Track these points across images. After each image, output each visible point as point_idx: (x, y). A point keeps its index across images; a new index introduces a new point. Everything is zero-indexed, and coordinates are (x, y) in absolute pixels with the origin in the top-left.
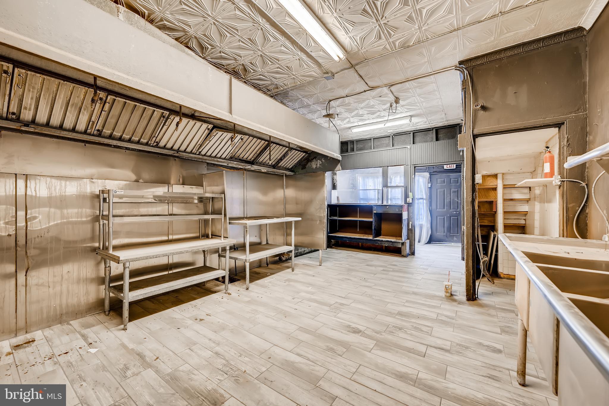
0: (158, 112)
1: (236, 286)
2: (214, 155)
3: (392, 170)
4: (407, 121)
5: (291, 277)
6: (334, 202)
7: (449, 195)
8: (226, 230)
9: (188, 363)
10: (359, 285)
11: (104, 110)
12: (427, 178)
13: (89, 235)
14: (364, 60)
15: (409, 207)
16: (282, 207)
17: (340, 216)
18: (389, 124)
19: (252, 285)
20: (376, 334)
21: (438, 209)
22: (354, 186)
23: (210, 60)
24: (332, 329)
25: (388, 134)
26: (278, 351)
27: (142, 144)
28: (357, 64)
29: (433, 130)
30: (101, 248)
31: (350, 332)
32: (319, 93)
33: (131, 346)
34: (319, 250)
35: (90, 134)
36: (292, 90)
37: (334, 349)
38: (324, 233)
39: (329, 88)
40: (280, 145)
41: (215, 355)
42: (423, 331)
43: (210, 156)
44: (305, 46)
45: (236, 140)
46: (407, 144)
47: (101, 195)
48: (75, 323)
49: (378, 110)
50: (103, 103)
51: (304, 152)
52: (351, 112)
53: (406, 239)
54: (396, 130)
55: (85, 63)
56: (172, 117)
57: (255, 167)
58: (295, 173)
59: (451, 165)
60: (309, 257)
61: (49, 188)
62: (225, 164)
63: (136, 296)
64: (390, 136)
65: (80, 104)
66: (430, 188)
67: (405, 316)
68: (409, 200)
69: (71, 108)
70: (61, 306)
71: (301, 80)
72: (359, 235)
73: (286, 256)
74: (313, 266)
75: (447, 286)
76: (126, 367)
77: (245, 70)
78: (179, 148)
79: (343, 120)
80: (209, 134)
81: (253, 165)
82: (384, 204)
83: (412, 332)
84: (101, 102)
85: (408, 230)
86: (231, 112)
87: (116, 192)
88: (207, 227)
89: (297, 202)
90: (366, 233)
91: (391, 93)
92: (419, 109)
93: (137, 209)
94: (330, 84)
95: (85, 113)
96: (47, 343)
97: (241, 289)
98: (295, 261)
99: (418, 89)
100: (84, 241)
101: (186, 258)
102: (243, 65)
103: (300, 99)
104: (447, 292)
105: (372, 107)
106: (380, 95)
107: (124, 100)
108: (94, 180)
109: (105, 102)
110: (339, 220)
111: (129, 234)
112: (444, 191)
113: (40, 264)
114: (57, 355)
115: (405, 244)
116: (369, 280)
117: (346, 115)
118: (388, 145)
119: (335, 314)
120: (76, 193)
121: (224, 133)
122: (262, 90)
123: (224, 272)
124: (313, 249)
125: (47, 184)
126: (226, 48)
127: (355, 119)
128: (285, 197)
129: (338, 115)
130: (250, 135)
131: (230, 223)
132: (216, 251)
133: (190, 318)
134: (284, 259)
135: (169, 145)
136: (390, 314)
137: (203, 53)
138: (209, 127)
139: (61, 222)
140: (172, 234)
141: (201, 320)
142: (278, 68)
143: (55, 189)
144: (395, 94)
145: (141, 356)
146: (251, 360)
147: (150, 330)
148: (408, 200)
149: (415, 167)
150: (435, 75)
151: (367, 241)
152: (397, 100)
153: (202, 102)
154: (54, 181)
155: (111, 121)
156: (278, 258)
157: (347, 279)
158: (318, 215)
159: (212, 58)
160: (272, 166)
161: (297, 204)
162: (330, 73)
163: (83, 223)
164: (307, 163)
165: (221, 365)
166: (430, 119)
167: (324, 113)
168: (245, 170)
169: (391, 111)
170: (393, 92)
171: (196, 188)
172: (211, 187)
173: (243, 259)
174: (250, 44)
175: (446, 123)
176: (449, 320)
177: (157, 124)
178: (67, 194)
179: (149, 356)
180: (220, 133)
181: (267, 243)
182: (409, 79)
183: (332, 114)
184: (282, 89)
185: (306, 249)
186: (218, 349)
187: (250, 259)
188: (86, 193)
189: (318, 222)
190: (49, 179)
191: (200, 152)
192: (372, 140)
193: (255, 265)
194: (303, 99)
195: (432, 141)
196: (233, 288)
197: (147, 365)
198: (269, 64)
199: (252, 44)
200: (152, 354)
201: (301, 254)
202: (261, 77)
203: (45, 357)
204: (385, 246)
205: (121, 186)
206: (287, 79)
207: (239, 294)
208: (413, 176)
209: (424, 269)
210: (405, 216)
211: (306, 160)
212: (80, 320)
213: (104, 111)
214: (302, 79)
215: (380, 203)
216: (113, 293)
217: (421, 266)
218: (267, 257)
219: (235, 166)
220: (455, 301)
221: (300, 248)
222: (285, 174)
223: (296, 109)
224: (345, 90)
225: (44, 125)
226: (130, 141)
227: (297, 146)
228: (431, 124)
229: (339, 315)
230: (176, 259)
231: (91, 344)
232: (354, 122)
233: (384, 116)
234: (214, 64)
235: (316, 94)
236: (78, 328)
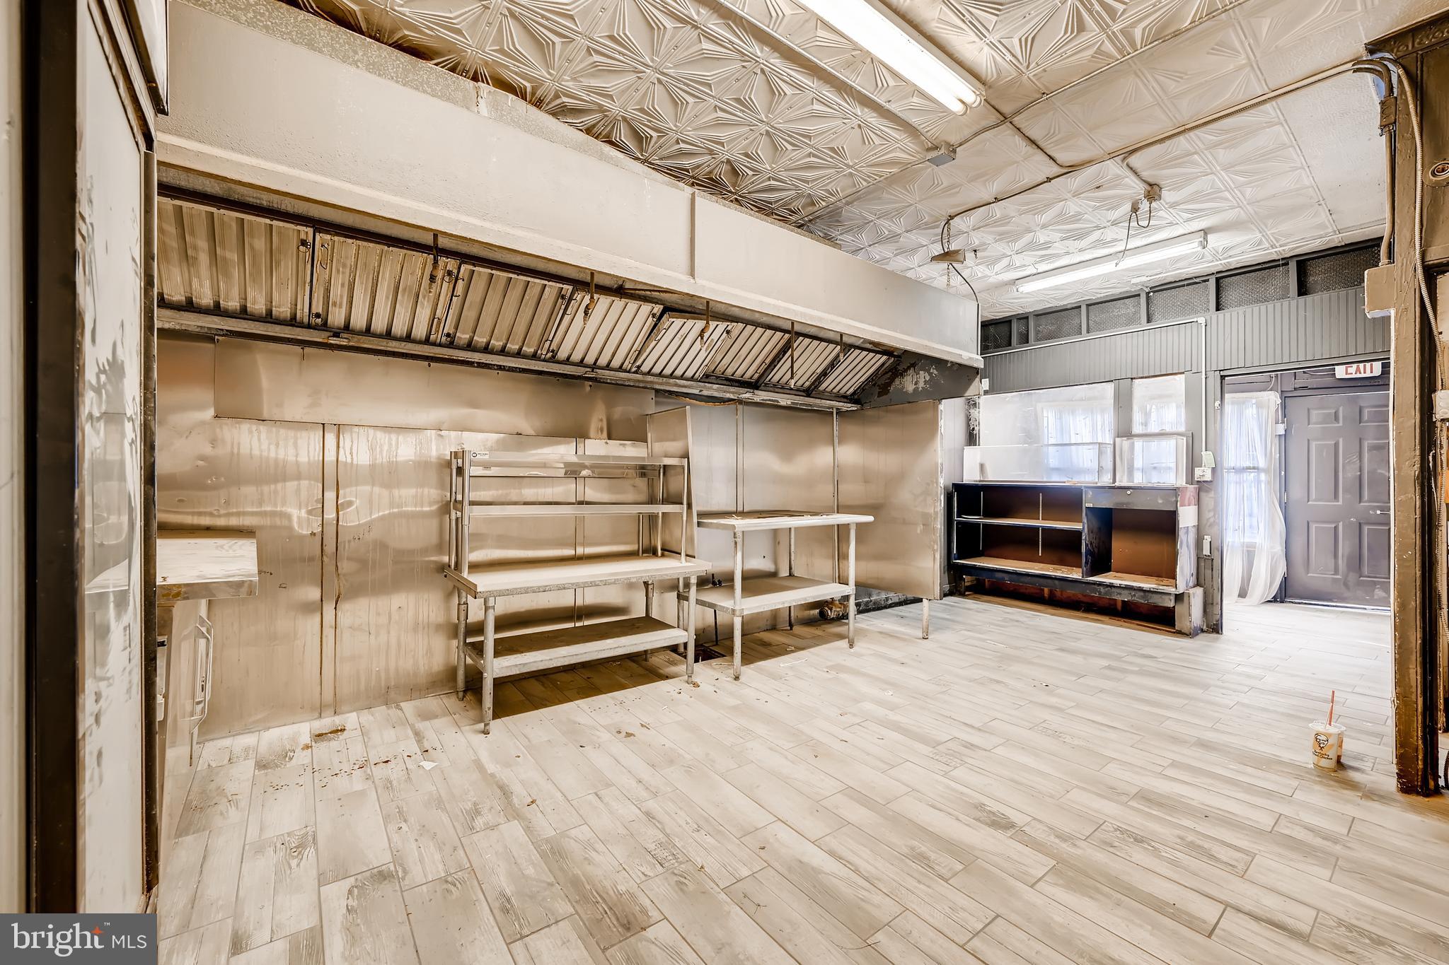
0: (552, 287)
1: (714, 669)
2: (668, 371)
3: (1146, 387)
4: (1192, 247)
5: (845, 660)
6: (971, 476)
7: (1355, 458)
8: (691, 540)
9: (588, 825)
10: (1027, 700)
11: (455, 294)
12: (1273, 409)
13: (434, 540)
14: (1038, 96)
15: (1203, 495)
16: (830, 488)
17: (986, 515)
18: (1130, 262)
19: (750, 671)
20: (1057, 841)
21: (1315, 500)
22: (1031, 436)
23: (657, 162)
24: (933, 806)
25: (1134, 290)
26: (784, 834)
27: (525, 357)
28: (1018, 112)
29: (1287, 264)
30: (453, 567)
31: (980, 821)
32: (919, 201)
33: (491, 768)
34: (920, 600)
35: (434, 344)
36: (848, 204)
37: (928, 859)
38: (936, 556)
39: (945, 184)
40: (821, 340)
41: (644, 817)
42: (1217, 860)
43: (660, 375)
44: (872, 90)
45: (715, 336)
46: (1196, 312)
47: (454, 461)
48: (408, 707)
49: (1095, 225)
50: (454, 281)
51: (884, 353)
52: (1015, 241)
53: (1191, 584)
54: (1157, 274)
55: (409, 208)
56: (578, 296)
57: (761, 396)
58: (862, 405)
59: (1361, 365)
60: (897, 616)
61: (372, 449)
62: (696, 392)
63: (507, 667)
64: (1139, 295)
65: (416, 287)
66: (1285, 436)
67: (1160, 805)
68: (1203, 473)
69: (403, 296)
70: (387, 670)
71: (869, 177)
72: (1042, 565)
73: (838, 609)
74: (904, 640)
75: (1323, 738)
76: (476, 809)
77: (735, 172)
78: (597, 360)
79: (992, 262)
80: (655, 325)
81: (756, 391)
82: (1117, 484)
83: (1179, 855)
84: (449, 279)
85: (1198, 558)
86: (692, 274)
87: (475, 455)
88: (653, 531)
89: (866, 476)
90: (1062, 563)
91: (1129, 173)
92: (1233, 208)
93: (517, 491)
94: (945, 174)
95: (426, 303)
96: (360, 738)
97: (723, 678)
98: (856, 621)
99: (1221, 152)
100: (425, 551)
101: (611, 597)
102: (728, 161)
103: (872, 224)
104: (1322, 756)
105: (1076, 218)
106: (1097, 184)
107: (490, 271)
108: (443, 433)
109: (457, 279)
110: (985, 525)
111: (503, 541)
112: (1336, 445)
113: (357, 591)
114: (372, 763)
115: (1186, 598)
116: (1061, 691)
117: (1000, 249)
118: (1132, 320)
119: (947, 768)
120: (413, 458)
121: (686, 320)
122: (776, 214)
123: (686, 633)
124: (910, 596)
125: (368, 441)
126: (690, 131)
127: (1027, 258)
128: (836, 466)
129: (975, 251)
130: (747, 322)
131: (699, 524)
132: (672, 586)
133: (606, 728)
134: (832, 614)
135: (576, 357)
136: (1112, 792)
137: (641, 150)
138: (655, 311)
139: (389, 513)
140: (583, 545)
141: (629, 735)
142: (809, 155)
143: (381, 451)
144: (1145, 174)
145: (505, 791)
146: (719, 845)
147: (529, 741)
148: (1198, 472)
149: (1221, 376)
150: (1280, 100)
151: (1062, 582)
152: (1153, 190)
153: (630, 258)
154: (380, 434)
155: (469, 315)
156: (817, 611)
157: (995, 680)
158: (920, 509)
159: (661, 159)
160: (804, 391)
161: (866, 481)
162: (943, 148)
163: (424, 515)
164: (892, 380)
165: (654, 842)
166: (1274, 233)
167: (937, 250)
168: (740, 402)
169: (1134, 224)
170: (1138, 171)
171: (633, 445)
172: (662, 443)
173: (728, 609)
174: (741, 110)
175: (1336, 240)
176: (1318, 842)
177: (552, 315)
178: (399, 459)
179: (520, 795)
180: (678, 322)
181: (791, 575)
182: (1187, 127)
183: (956, 252)
184: (824, 204)
185: (891, 595)
186: (652, 805)
187: (743, 609)
188: (430, 457)
189: (920, 528)
190: (371, 431)
191: (639, 367)
192: (1084, 309)
193: (763, 624)
194: (878, 222)
195: (1284, 296)
196: (705, 672)
197: (512, 812)
198: (787, 149)
199: (744, 111)
200: (525, 792)
201: (878, 607)
202: (772, 182)
203: (354, 764)
204: (1123, 601)
205: (489, 444)
206: (834, 180)
207: (717, 688)
208: (1218, 403)
209: (1249, 676)
210: (1187, 518)
211: (891, 373)
212: (417, 703)
213: (456, 296)
214: (873, 174)
215: (1106, 480)
216: (470, 656)
217: (1240, 669)
218: (790, 607)
219: (716, 394)
220: (1353, 786)
221: (874, 592)
222: (837, 409)
223: (862, 249)
224: (991, 183)
225: (362, 332)
226: (503, 352)
227: (862, 340)
228: (1281, 246)
229: (955, 773)
230: (590, 598)
231: (427, 751)
232: (1025, 266)
233: (1116, 240)
234: (668, 169)
235: (912, 205)
236: (412, 719)
